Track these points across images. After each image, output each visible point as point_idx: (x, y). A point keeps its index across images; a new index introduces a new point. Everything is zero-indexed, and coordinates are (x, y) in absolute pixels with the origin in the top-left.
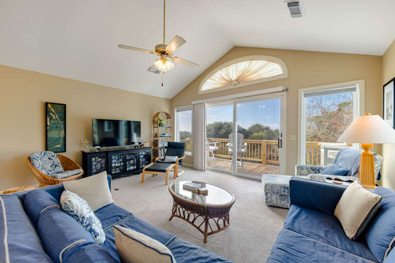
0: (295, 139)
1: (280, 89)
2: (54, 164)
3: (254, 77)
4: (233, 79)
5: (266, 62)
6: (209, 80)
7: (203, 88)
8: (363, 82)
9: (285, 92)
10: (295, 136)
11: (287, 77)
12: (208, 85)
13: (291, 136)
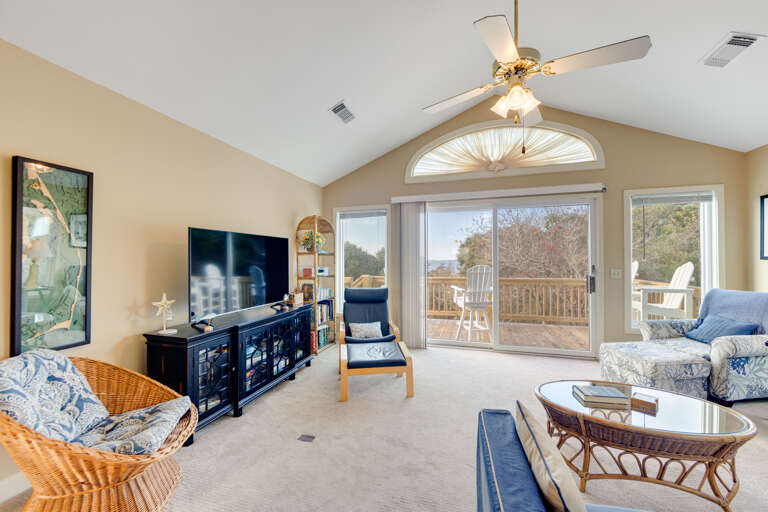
0: (620, 276)
1: (599, 186)
2: (72, 397)
3: (537, 160)
4: (492, 159)
5: (561, 135)
6: (431, 155)
7: (416, 170)
8: (721, 188)
9: (601, 194)
10: (620, 271)
11: (603, 167)
12: (429, 165)
13: (612, 271)
